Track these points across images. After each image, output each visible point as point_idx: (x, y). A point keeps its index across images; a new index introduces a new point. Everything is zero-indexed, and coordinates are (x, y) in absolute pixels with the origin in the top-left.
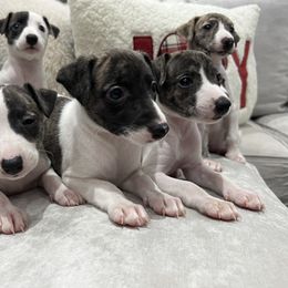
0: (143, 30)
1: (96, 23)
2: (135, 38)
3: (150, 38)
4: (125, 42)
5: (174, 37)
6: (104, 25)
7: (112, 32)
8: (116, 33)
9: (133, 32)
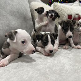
0: (70, 14)
1: (59, 12)
2: (68, 16)
3: (71, 16)
4: (66, 17)
5: (77, 15)
6: (61, 13)
7: (63, 15)
8: (64, 15)
9: (68, 14)
